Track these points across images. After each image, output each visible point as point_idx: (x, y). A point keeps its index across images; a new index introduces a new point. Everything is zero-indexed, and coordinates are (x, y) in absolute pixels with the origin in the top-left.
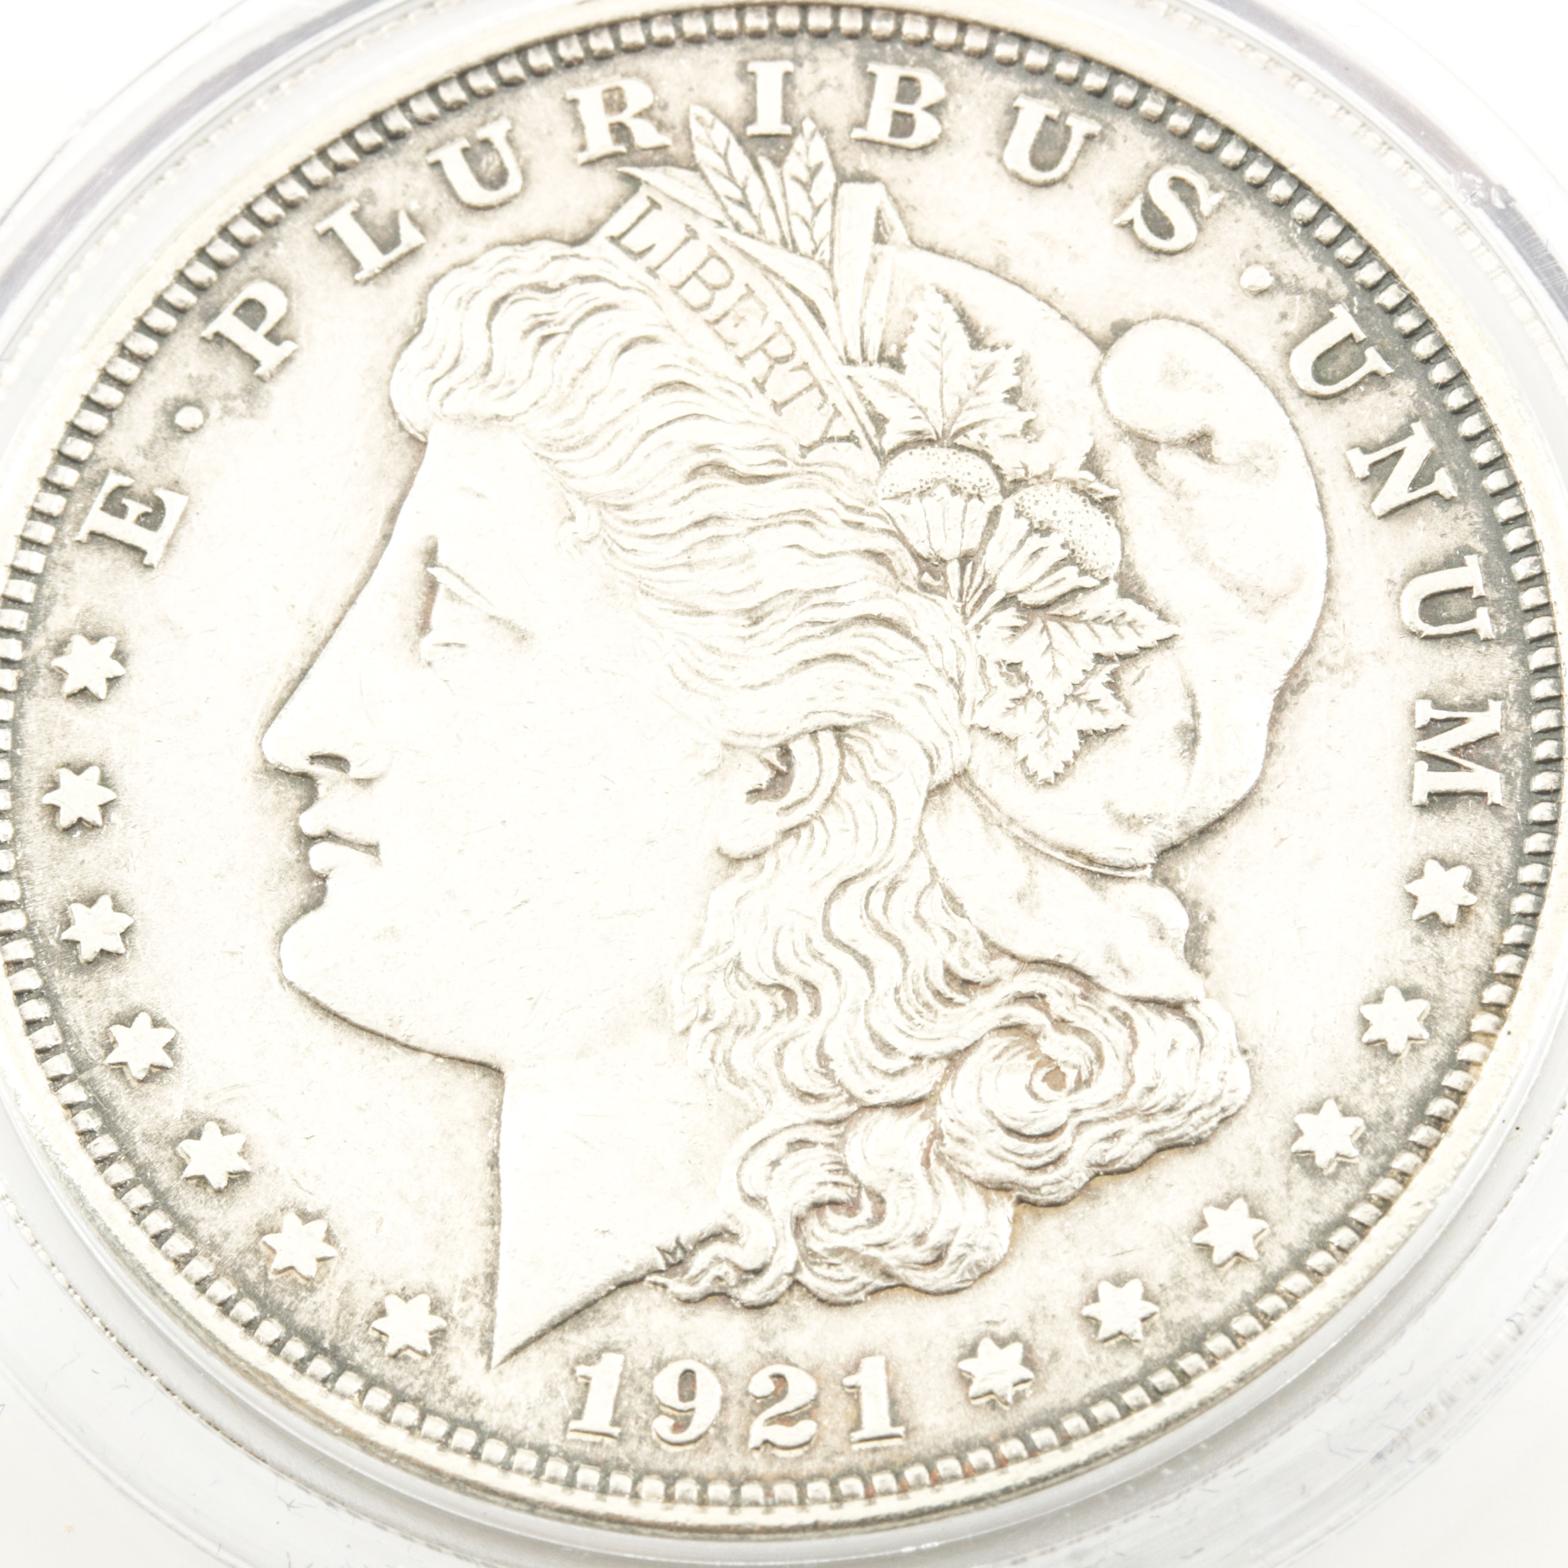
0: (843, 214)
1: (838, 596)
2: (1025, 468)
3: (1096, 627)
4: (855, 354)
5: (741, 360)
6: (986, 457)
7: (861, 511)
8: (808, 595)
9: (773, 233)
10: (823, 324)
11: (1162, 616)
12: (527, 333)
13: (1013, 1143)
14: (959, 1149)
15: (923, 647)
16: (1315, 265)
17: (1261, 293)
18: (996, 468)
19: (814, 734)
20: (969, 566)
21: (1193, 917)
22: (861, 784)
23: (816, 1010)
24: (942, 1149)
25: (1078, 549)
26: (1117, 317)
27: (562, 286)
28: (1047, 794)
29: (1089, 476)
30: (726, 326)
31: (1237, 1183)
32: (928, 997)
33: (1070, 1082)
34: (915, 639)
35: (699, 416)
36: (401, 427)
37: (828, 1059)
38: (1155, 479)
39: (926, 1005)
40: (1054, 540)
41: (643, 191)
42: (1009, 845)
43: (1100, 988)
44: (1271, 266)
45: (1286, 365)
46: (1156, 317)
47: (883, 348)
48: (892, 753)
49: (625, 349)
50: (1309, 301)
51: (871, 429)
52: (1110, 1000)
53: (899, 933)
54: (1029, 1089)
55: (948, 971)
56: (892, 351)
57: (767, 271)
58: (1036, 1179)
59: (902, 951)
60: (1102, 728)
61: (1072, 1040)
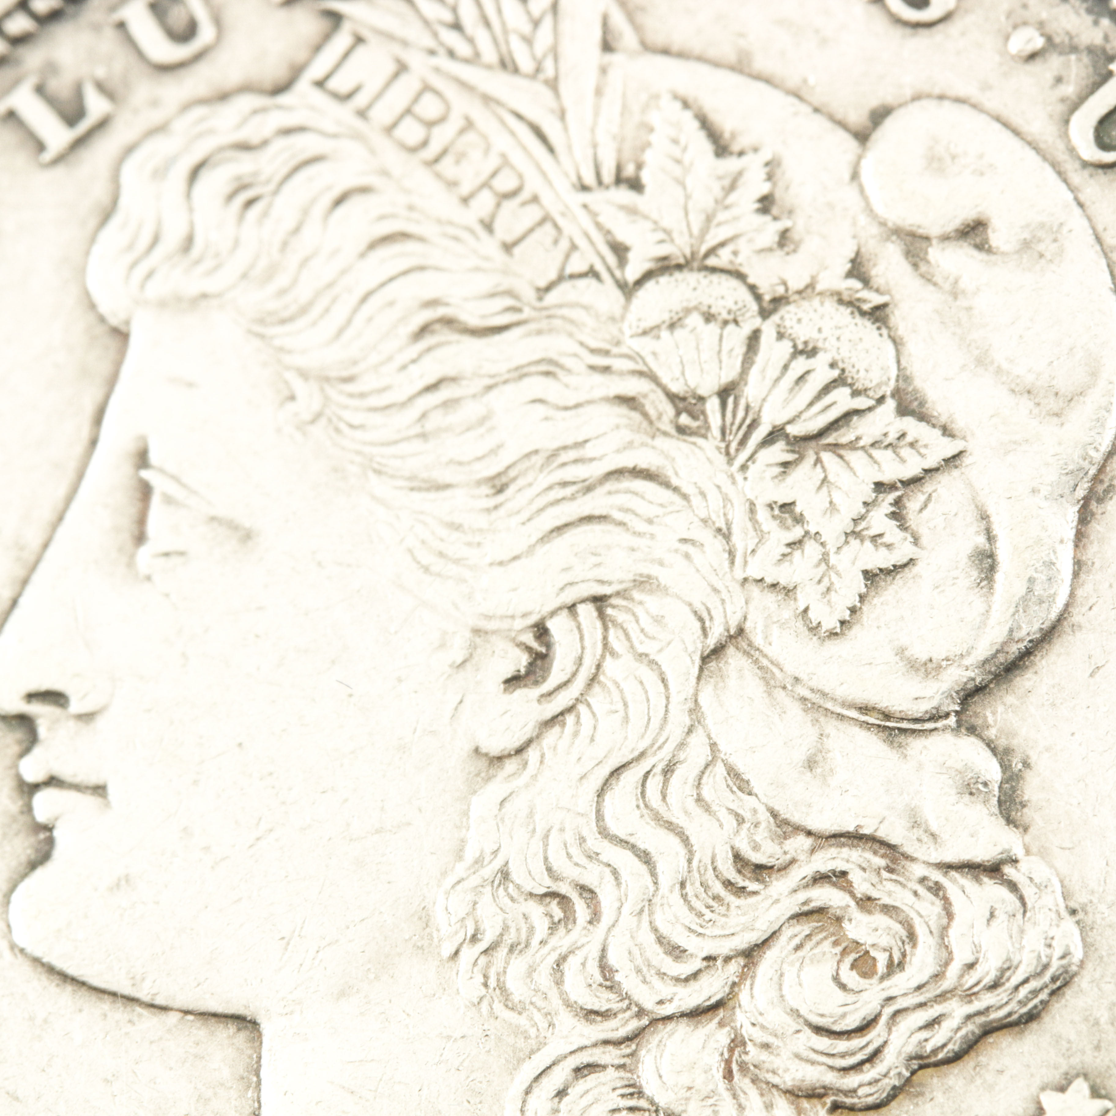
0: (565, 25)
1: (589, 451)
2: (784, 283)
3: (876, 453)
4: (589, 179)
5: (465, 200)
6: (740, 276)
7: (607, 353)
8: (554, 454)
9: (490, 55)
10: (551, 150)
11: (946, 431)
12: (231, 197)
13: (823, 1043)
14: (764, 1056)
15: (685, 497)
16: (1089, 19)
17: (1032, 56)
18: (753, 289)
19: (572, 608)
20: (731, 400)
21: (1005, 767)
22: (627, 659)
23: (595, 917)
24: (744, 1057)
25: (848, 368)
26: (874, 102)
27: (265, 143)
28: (833, 647)
29: (855, 284)
30: (446, 166)
31: (1075, 1061)
32: (718, 888)
33: (881, 967)
34: (676, 490)
35: (422, 268)
36: (102, 319)
37: (613, 971)
38: (928, 279)
39: (716, 898)
40: (821, 361)
41: (347, 27)
42: (795, 709)
43: (907, 857)
44: (1041, 25)
45: (1065, 135)
46: (916, 98)
47: (619, 169)
48: (658, 620)
49: (339, 201)
50: (1086, 59)
51: (612, 259)
52: (918, 870)
53: (679, 819)
54: (836, 979)
55: (737, 857)
56: (629, 170)
57: (487, 99)
58: (852, 1081)
59: (686, 841)
60: (887, 564)
61: (881, 920)
